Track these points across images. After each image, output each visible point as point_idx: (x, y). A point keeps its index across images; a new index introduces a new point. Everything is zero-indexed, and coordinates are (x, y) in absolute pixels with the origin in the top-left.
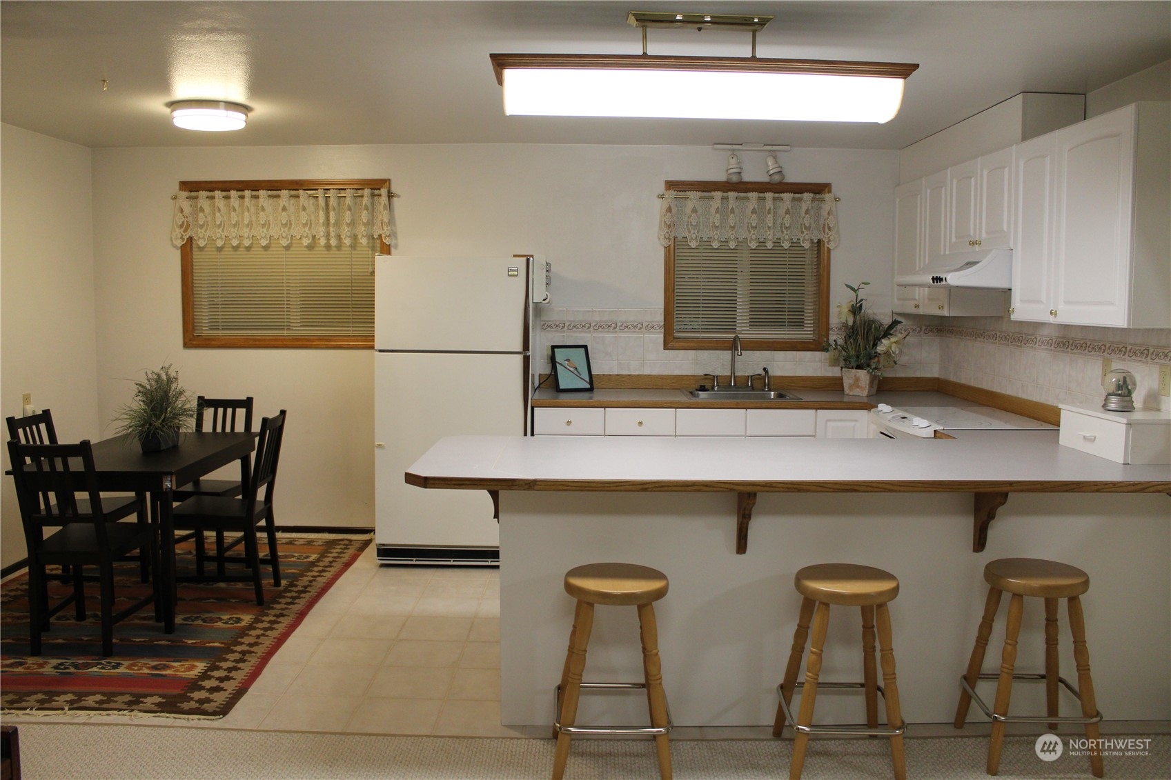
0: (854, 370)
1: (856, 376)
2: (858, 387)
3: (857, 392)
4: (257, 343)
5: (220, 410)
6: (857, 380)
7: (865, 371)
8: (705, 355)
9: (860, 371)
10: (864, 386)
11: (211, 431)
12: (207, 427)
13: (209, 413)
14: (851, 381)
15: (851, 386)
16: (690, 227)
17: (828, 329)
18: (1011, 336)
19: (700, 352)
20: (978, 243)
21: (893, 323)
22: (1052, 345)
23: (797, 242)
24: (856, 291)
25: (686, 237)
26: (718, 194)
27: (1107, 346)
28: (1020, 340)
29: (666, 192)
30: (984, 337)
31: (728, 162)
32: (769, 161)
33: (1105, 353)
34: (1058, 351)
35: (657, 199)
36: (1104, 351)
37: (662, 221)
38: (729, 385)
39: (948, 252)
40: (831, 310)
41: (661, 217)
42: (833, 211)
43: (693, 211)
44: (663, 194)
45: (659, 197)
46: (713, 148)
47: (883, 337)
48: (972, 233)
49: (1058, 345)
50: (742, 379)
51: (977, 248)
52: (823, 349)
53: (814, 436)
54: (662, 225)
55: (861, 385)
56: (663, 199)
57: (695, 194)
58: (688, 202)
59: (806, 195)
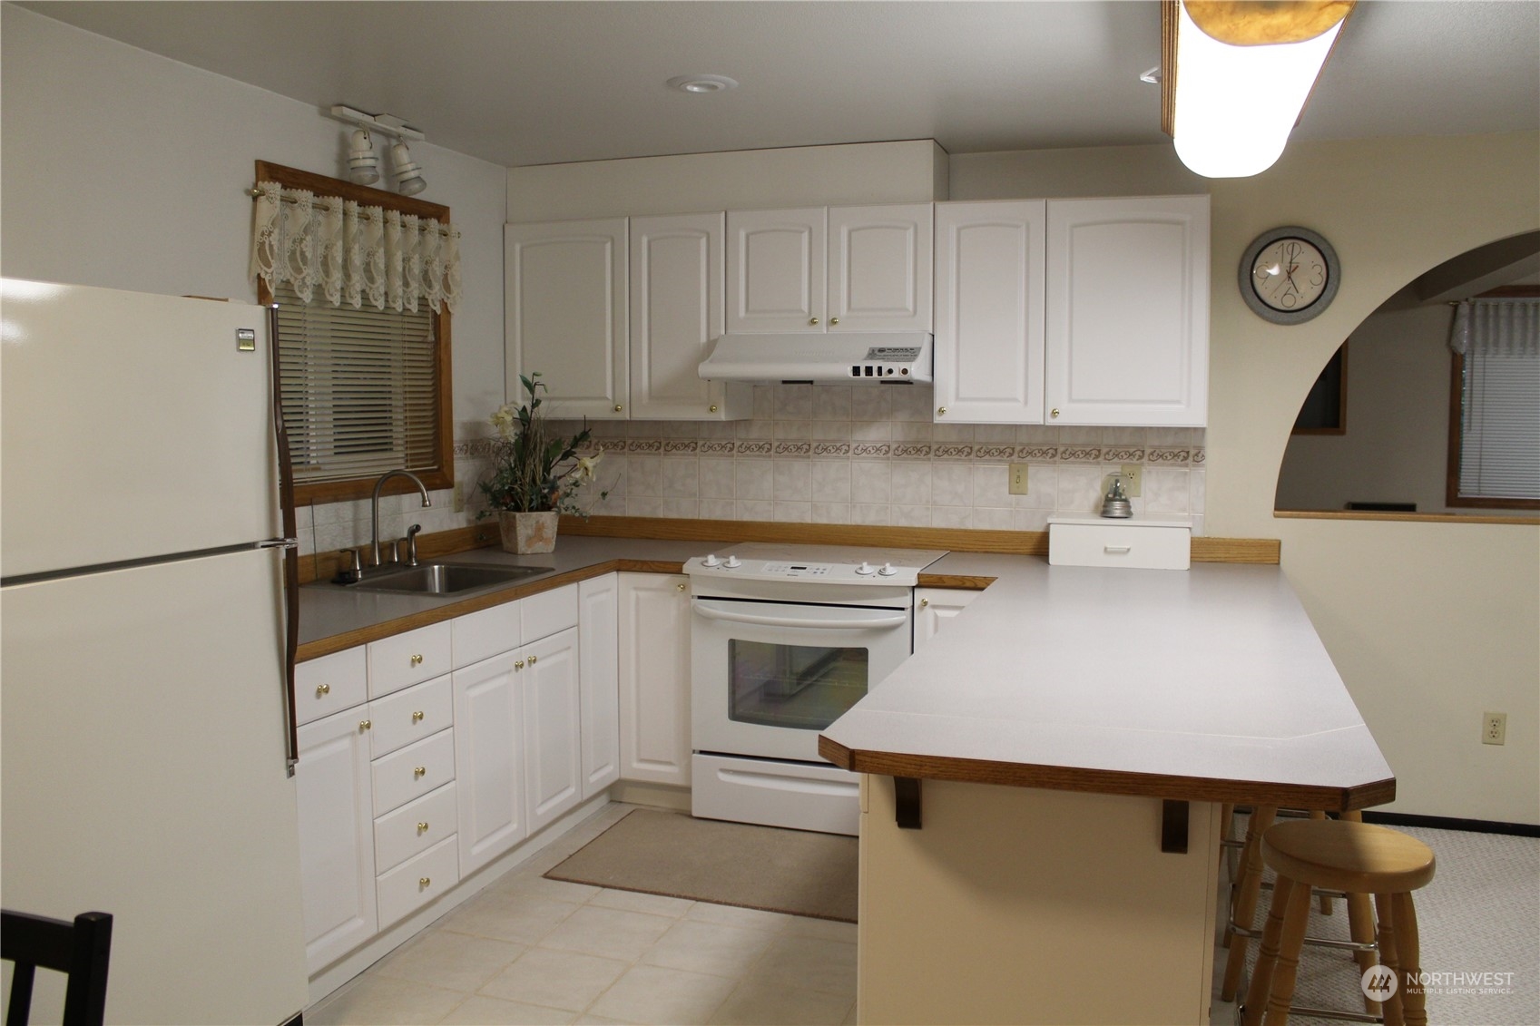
0: (533, 514)
1: (537, 522)
2: (541, 539)
3: (539, 547)
6: (540, 528)
7: (553, 513)
8: (323, 512)
9: (545, 514)
10: (551, 536)
14: (530, 532)
15: (530, 540)
16: (297, 260)
17: (451, 451)
18: (775, 444)
19: (316, 507)
20: (833, 322)
21: (582, 436)
22: (887, 452)
23: (423, 301)
24: (530, 386)
25: (288, 282)
26: (337, 202)
27: (1018, 448)
28: (803, 449)
29: (265, 185)
30: (694, 449)
31: (344, 145)
32: (403, 155)
33: (1015, 457)
34: (905, 459)
35: (244, 196)
36: (1011, 455)
37: (263, 244)
38: (374, 565)
39: (723, 332)
40: (454, 419)
41: (258, 236)
42: (457, 253)
43: (306, 231)
44: (256, 186)
45: (248, 192)
46: (325, 112)
47: (566, 456)
48: (805, 308)
49: (905, 451)
50: (387, 548)
51: (822, 328)
52: (448, 484)
53: (578, 625)
54: (261, 252)
55: (545, 536)
56: (255, 198)
57: (306, 196)
58: (293, 210)
59: (433, 223)
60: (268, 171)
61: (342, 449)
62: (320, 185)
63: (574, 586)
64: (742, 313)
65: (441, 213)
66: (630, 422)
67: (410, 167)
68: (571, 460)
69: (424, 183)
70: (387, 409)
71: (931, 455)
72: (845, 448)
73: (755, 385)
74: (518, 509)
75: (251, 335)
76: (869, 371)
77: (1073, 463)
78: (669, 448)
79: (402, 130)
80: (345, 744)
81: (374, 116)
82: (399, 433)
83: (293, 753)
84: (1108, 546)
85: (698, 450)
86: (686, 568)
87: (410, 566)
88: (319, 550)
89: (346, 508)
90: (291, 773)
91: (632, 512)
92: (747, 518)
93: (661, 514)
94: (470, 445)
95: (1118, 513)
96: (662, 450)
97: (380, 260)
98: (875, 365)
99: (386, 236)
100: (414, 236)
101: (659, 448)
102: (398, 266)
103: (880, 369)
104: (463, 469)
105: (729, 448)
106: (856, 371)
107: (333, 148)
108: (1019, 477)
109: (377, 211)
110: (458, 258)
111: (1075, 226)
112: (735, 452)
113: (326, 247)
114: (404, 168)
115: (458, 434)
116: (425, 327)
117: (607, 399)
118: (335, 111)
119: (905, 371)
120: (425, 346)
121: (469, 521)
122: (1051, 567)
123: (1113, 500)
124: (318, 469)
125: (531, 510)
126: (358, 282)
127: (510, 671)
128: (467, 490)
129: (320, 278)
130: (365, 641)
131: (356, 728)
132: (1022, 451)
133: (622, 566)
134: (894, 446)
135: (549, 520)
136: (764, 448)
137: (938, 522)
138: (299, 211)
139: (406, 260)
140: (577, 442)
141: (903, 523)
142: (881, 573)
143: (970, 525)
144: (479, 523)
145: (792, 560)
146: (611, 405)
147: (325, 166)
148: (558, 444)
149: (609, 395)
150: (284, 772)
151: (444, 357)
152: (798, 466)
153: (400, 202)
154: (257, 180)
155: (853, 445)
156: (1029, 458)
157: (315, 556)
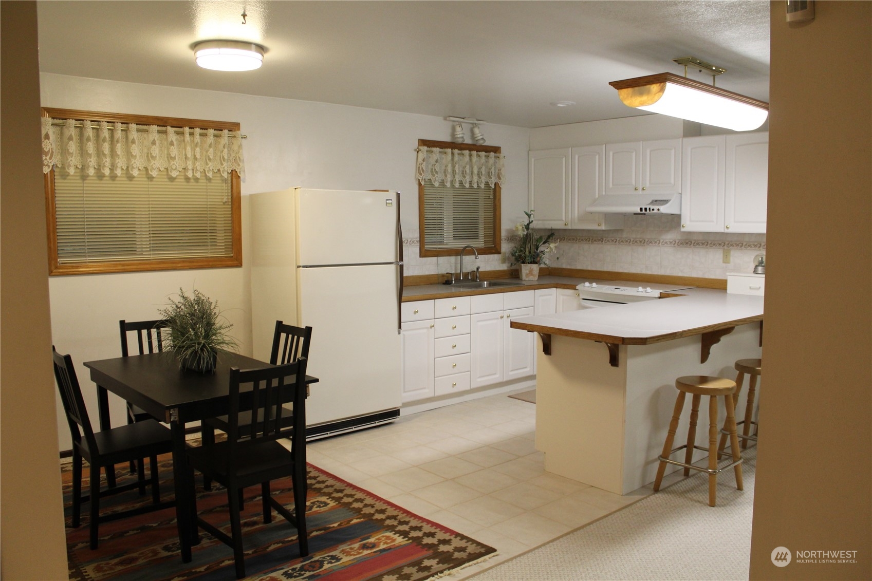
0: (529, 265)
1: (530, 268)
2: (532, 275)
3: (531, 278)
4: (126, 267)
5: (144, 332)
6: (532, 270)
7: (537, 265)
8: (442, 260)
9: (534, 265)
10: (535, 274)
11: (138, 353)
12: (133, 351)
13: (132, 335)
14: (527, 272)
15: (527, 275)
16: (434, 172)
17: (500, 240)
18: (632, 240)
19: (439, 258)
20: (643, 189)
21: (551, 235)
22: (674, 244)
23: (487, 184)
24: (529, 216)
25: (430, 179)
26: (449, 150)
27: (727, 243)
28: (642, 242)
29: (421, 148)
30: (602, 241)
31: (454, 129)
32: (476, 131)
33: (725, 247)
34: (681, 247)
35: (414, 151)
36: (724, 246)
37: (419, 168)
38: (460, 279)
39: (604, 193)
40: (502, 228)
41: (418, 165)
42: (503, 164)
43: (437, 161)
44: (418, 148)
45: (415, 150)
46: (445, 119)
47: (544, 243)
48: (634, 183)
49: (682, 244)
50: (466, 275)
51: (640, 192)
52: (499, 252)
53: (534, 306)
54: (420, 171)
55: (533, 273)
56: (418, 152)
57: (437, 150)
58: (432, 155)
59: (492, 154)
60: (424, 142)
61: (456, 237)
62: (442, 145)
63: (533, 291)
64: (611, 185)
65: (496, 150)
66: (572, 230)
67: (479, 135)
68: (547, 245)
69: (485, 140)
70: (477, 223)
71: (692, 245)
72: (658, 242)
73: (625, 215)
74: (523, 263)
75: (391, 202)
76: (646, 209)
77: (749, 250)
78: (593, 241)
79: (477, 122)
80: (425, 331)
81: (463, 118)
82: (481, 233)
83: (400, 327)
84: (751, 286)
85: (603, 242)
86: (577, 287)
87: (476, 281)
88: (440, 273)
89: (452, 259)
90: (399, 333)
91: (579, 267)
92: (621, 270)
93: (589, 268)
94: (510, 238)
95: (760, 272)
96: (590, 242)
97: (468, 170)
98: (652, 207)
99: (471, 160)
100: (483, 160)
101: (589, 241)
102: (475, 171)
103: (650, 209)
104: (506, 247)
105: (615, 241)
106: (641, 209)
107: (449, 131)
108: (726, 256)
109: (466, 152)
110: (503, 165)
111: (737, 146)
112: (617, 243)
113: (445, 167)
114: (477, 135)
115: (504, 234)
116: (489, 193)
117: (563, 220)
118: (448, 118)
119: (658, 210)
120: (490, 200)
121: (508, 267)
122: (728, 295)
123: (758, 266)
124: (447, 245)
125: (528, 263)
126: (458, 178)
127: (497, 319)
128: (507, 255)
129: (443, 177)
130: (434, 299)
131: (429, 326)
132: (728, 244)
133: (557, 286)
134: (677, 241)
135: (535, 268)
136: (628, 242)
137: (694, 274)
138: (434, 155)
139: (480, 168)
140: (549, 237)
141: (680, 274)
142: (646, 292)
143: (706, 276)
144: (511, 268)
145: (616, 285)
146: (564, 223)
147: (446, 138)
148: (541, 238)
149: (564, 219)
150: (397, 333)
151: (498, 204)
152: (640, 249)
153: (476, 147)
154: (419, 145)
155: (661, 241)
156: (731, 247)
157: (438, 275)
